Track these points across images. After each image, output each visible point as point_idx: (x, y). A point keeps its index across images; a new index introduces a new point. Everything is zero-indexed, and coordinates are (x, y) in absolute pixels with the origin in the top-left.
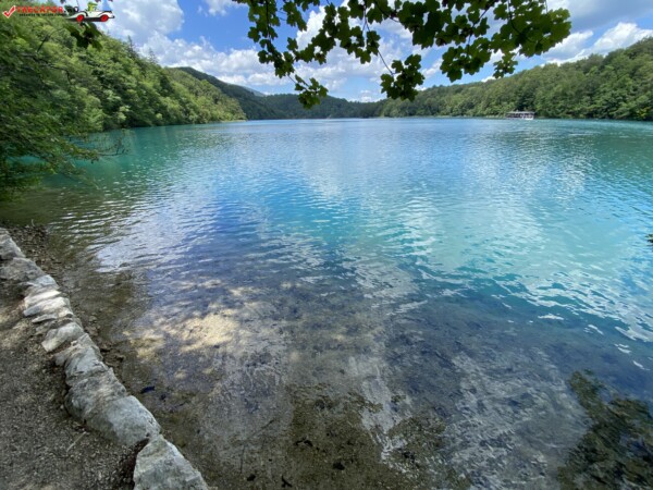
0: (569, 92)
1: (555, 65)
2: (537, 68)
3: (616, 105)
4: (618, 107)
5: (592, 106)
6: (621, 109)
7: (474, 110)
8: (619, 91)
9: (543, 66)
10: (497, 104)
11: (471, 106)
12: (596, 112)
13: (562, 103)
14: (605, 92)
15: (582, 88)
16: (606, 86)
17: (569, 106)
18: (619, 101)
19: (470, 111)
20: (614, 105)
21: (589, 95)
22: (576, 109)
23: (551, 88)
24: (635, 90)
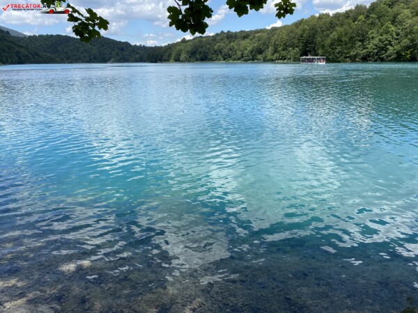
0: (344, 39)
1: (328, 15)
2: (313, 17)
3: (384, 49)
4: (386, 51)
5: (365, 51)
6: (389, 52)
7: (263, 55)
8: (385, 36)
9: (317, 15)
10: (283, 50)
11: (260, 52)
12: (369, 56)
13: (339, 49)
14: (373, 38)
15: (354, 35)
16: (373, 32)
17: (346, 51)
18: (386, 45)
19: (259, 56)
20: (382, 49)
21: (360, 41)
22: (352, 53)
23: (328, 36)
24: (398, 35)
